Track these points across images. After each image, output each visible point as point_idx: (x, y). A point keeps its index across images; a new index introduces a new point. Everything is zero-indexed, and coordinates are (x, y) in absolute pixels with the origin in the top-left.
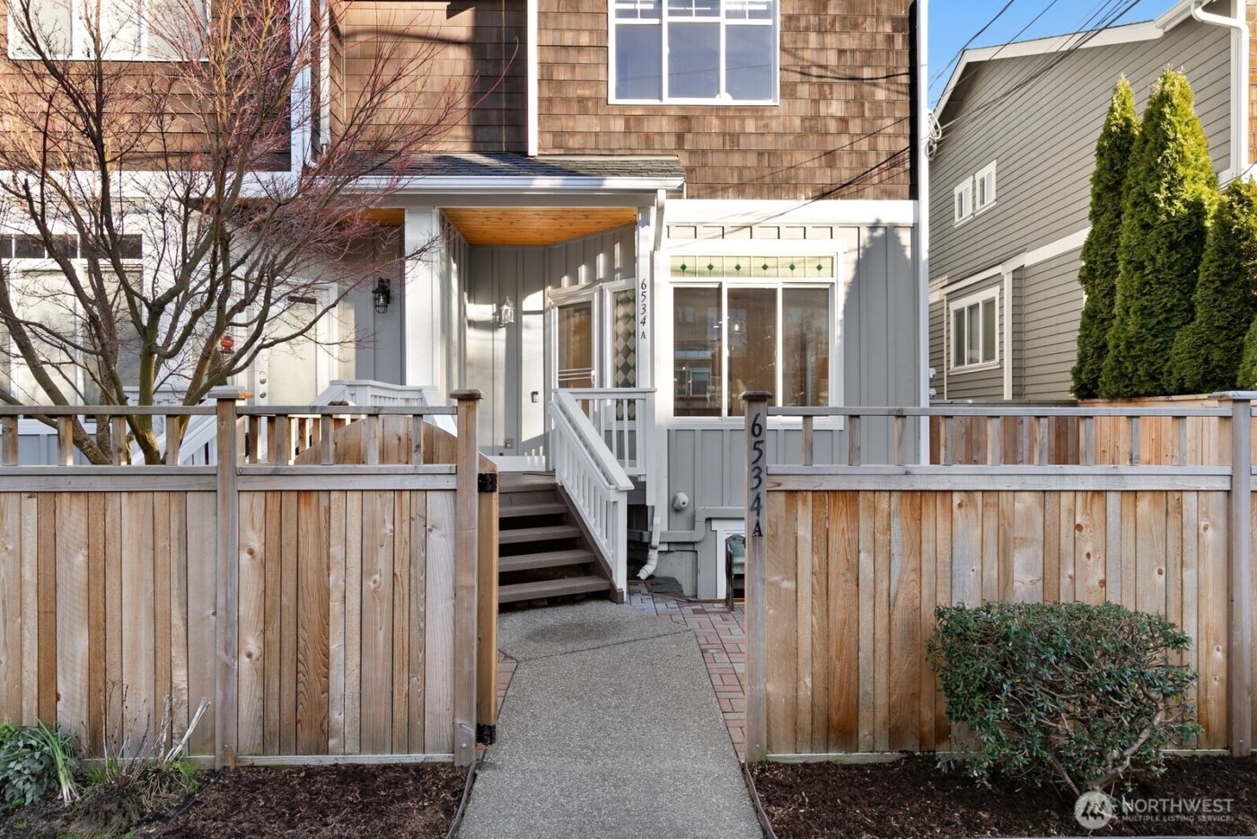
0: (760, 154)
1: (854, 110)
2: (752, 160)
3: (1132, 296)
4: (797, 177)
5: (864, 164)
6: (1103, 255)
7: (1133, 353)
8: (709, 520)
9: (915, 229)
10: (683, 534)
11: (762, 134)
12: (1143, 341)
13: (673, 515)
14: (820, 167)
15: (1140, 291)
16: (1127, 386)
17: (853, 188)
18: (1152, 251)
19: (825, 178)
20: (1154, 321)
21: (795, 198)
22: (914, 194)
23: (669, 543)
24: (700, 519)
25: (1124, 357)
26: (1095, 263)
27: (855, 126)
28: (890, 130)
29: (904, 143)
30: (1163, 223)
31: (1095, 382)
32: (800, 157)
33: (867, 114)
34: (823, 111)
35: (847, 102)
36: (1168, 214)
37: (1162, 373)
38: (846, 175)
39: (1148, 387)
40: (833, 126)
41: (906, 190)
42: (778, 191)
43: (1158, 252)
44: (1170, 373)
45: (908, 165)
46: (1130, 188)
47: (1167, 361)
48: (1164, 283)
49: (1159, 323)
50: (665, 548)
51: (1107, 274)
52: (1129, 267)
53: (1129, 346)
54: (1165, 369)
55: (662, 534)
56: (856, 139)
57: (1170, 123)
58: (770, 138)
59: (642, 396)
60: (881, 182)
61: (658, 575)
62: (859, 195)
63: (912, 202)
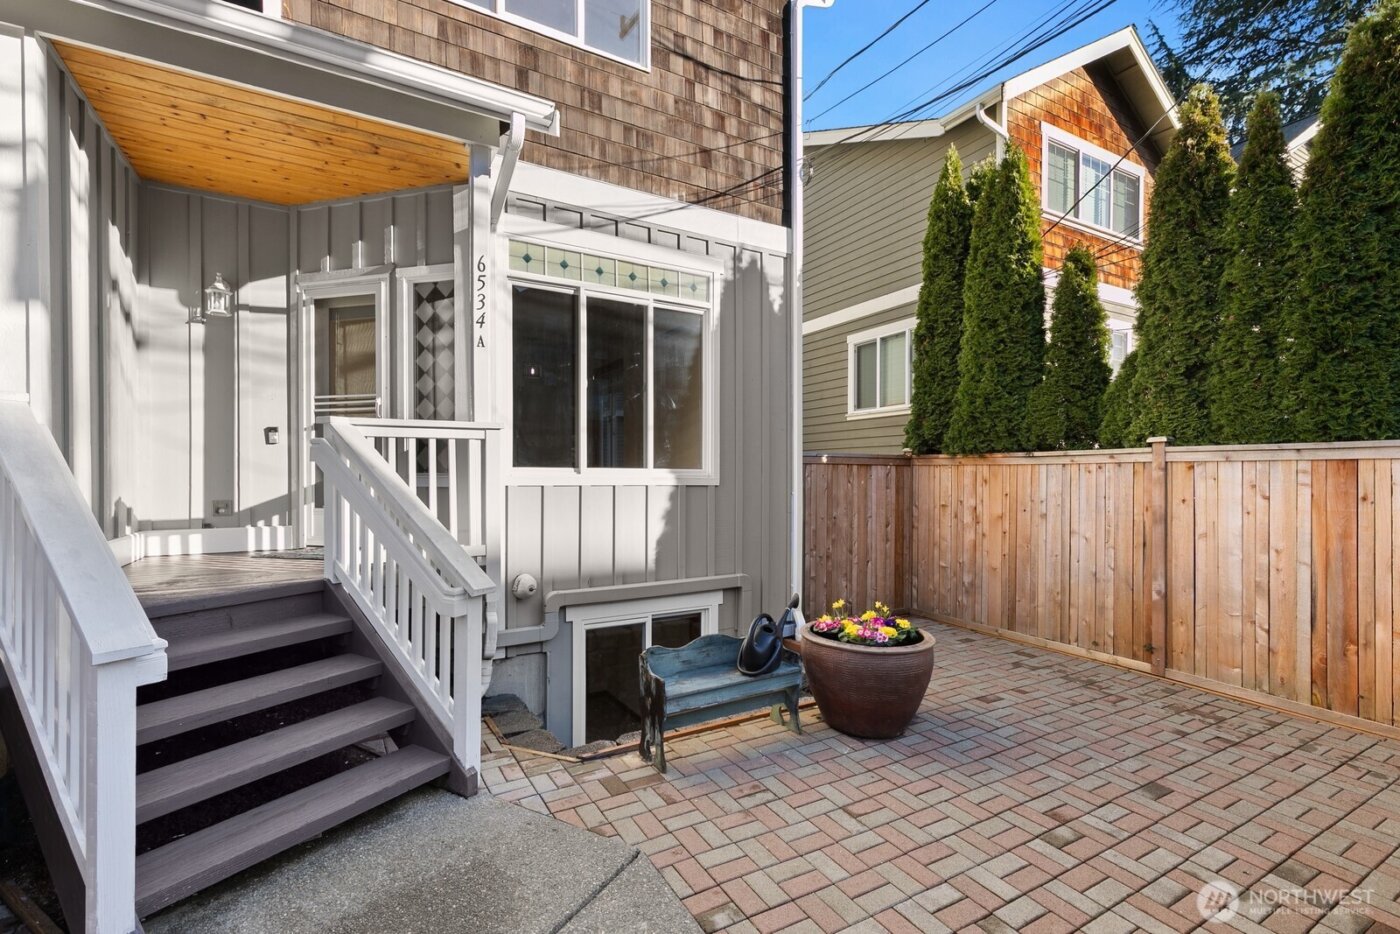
0: (628, 129)
1: (730, 107)
2: (617, 134)
3: (984, 353)
4: (670, 171)
5: (740, 174)
6: (943, 314)
7: (991, 409)
8: (563, 609)
9: (788, 260)
10: (527, 632)
11: (630, 104)
12: (1000, 398)
13: (513, 606)
14: (695, 164)
15: (994, 348)
16: (982, 442)
17: (729, 201)
18: (1006, 309)
19: (701, 179)
20: (1009, 379)
21: (667, 195)
22: (787, 220)
23: (507, 648)
24: (552, 609)
25: (981, 413)
26: (936, 321)
27: (732, 125)
28: (765, 142)
29: (777, 161)
30: (1016, 284)
31: (939, 438)
32: (674, 147)
33: (743, 116)
34: (699, 98)
35: (723, 94)
36: (1021, 276)
37: (1019, 429)
38: (722, 183)
39: (1005, 442)
40: (708, 120)
41: (778, 213)
42: (649, 182)
43: (1011, 311)
44: (1029, 430)
45: (781, 187)
46: (977, 249)
47: (1023, 418)
48: (1017, 342)
49: (1013, 381)
50: (502, 655)
51: (948, 333)
52: (983, 325)
53: (987, 402)
54: (1024, 425)
55: (500, 636)
56: (732, 142)
57: (1019, 187)
58: (638, 111)
59: (481, 435)
60: (756, 200)
61: (491, 694)
62: (734, 209)
63: (785, 229)
